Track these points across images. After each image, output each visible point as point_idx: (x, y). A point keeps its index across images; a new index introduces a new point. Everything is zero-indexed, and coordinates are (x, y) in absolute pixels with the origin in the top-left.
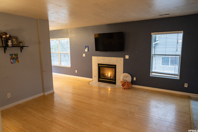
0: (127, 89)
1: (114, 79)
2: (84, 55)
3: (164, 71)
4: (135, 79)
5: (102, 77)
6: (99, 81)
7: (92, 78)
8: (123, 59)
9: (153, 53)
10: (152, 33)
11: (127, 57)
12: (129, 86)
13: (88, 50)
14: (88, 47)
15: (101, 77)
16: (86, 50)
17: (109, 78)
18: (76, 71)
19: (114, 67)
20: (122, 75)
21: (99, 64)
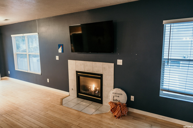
0: (119, 118)
1: (100, 96)
2: (57, 58)
3: (186, 90)
4: (132, 98)
5: (83, 92)
6: (78, 96)
7: (68, 91)
8: (112, 65)
9: (165, 56)
10: (164, 22)
11: (120, 62)
12: (124, 112)
13: (63, 51)
14: (62, 46)
15: (82, 90)
16: (60, 51)
17: (93, 94)
18: (48, 80)
19: (99, 77)
20: (112, 92)
21: (77, 72)
